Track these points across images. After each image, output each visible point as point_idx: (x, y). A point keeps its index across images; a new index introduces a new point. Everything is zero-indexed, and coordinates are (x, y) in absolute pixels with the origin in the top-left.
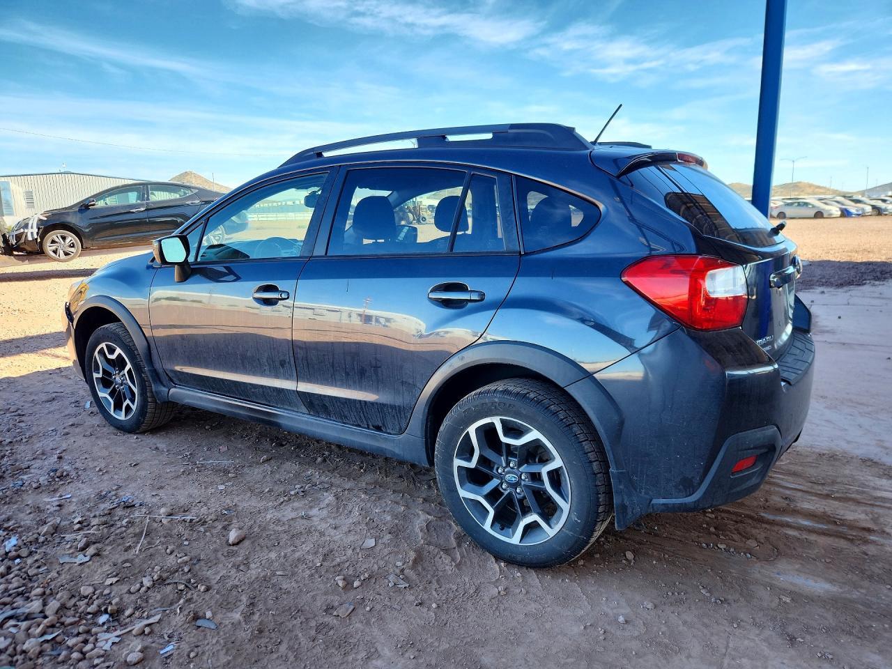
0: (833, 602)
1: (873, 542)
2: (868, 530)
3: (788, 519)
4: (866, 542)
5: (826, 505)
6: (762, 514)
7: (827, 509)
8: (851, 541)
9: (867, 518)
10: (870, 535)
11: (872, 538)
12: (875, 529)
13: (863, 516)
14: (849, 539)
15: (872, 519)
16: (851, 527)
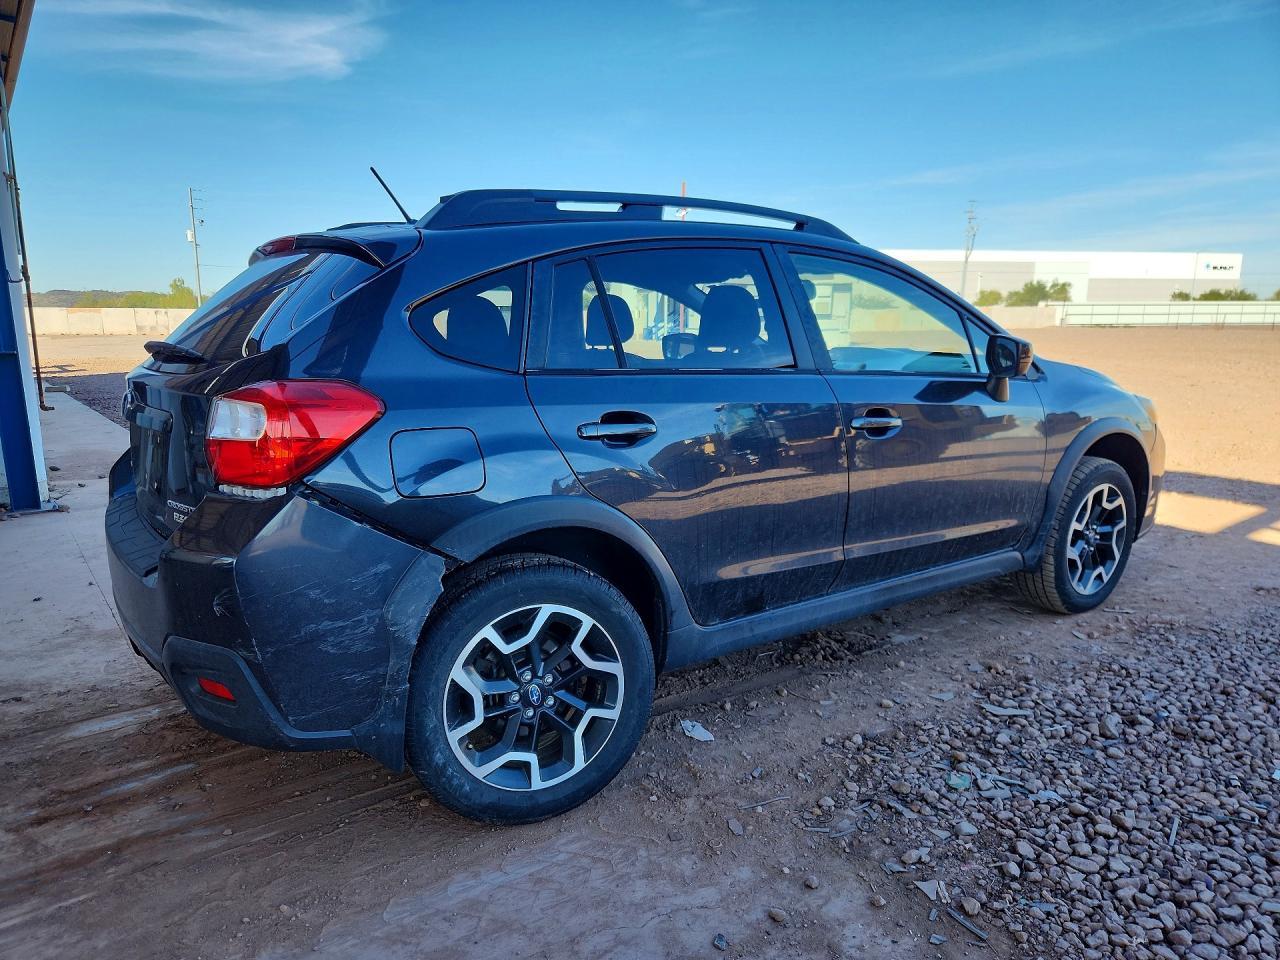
0: (67, 724)
1: (30, 806)
2: (40, 821)
3: (155, 778)
4: (42, 803)
5: (114, 829)
6: (190, 766)
7: (110, 822)
8: (62, 792)
9: (43, 842)
10: (36, 814)
11: (34, 812)
12: (30, 830)
13: (51, 841)
14: (65, 793)
15: (36, 842)
16: (66, 815)
